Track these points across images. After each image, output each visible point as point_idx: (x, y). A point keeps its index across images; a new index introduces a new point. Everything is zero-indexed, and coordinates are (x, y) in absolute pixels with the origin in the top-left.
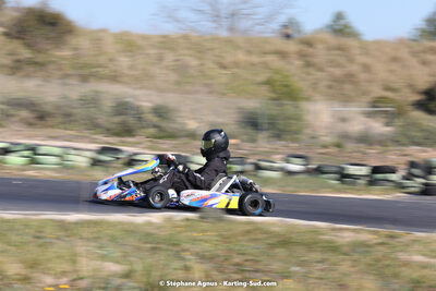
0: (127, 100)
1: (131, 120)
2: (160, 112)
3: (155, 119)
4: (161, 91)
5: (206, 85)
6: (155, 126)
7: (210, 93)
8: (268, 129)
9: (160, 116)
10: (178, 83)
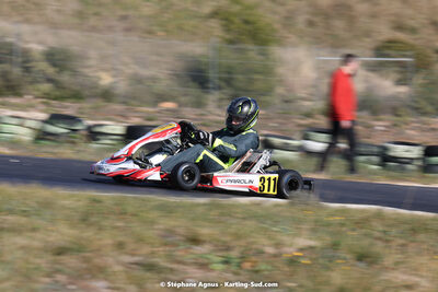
0: (9, 40)
1: (16, 71)
2: (57, 58)
3: (51, 71)
4: (54, 26)
5: (124, 18)
6: (50, 80)
7: (128, 30)
8: (220, 88)
9: (54, 65)
10: (80, 15)
